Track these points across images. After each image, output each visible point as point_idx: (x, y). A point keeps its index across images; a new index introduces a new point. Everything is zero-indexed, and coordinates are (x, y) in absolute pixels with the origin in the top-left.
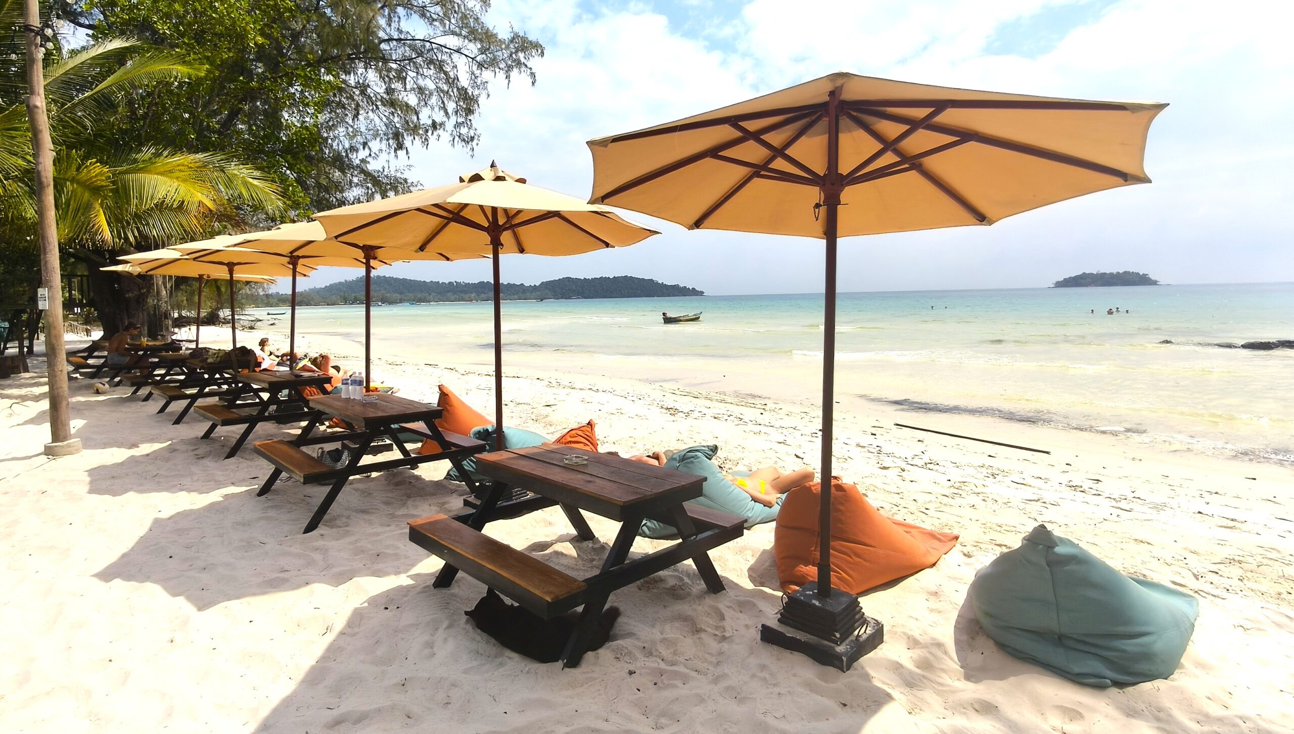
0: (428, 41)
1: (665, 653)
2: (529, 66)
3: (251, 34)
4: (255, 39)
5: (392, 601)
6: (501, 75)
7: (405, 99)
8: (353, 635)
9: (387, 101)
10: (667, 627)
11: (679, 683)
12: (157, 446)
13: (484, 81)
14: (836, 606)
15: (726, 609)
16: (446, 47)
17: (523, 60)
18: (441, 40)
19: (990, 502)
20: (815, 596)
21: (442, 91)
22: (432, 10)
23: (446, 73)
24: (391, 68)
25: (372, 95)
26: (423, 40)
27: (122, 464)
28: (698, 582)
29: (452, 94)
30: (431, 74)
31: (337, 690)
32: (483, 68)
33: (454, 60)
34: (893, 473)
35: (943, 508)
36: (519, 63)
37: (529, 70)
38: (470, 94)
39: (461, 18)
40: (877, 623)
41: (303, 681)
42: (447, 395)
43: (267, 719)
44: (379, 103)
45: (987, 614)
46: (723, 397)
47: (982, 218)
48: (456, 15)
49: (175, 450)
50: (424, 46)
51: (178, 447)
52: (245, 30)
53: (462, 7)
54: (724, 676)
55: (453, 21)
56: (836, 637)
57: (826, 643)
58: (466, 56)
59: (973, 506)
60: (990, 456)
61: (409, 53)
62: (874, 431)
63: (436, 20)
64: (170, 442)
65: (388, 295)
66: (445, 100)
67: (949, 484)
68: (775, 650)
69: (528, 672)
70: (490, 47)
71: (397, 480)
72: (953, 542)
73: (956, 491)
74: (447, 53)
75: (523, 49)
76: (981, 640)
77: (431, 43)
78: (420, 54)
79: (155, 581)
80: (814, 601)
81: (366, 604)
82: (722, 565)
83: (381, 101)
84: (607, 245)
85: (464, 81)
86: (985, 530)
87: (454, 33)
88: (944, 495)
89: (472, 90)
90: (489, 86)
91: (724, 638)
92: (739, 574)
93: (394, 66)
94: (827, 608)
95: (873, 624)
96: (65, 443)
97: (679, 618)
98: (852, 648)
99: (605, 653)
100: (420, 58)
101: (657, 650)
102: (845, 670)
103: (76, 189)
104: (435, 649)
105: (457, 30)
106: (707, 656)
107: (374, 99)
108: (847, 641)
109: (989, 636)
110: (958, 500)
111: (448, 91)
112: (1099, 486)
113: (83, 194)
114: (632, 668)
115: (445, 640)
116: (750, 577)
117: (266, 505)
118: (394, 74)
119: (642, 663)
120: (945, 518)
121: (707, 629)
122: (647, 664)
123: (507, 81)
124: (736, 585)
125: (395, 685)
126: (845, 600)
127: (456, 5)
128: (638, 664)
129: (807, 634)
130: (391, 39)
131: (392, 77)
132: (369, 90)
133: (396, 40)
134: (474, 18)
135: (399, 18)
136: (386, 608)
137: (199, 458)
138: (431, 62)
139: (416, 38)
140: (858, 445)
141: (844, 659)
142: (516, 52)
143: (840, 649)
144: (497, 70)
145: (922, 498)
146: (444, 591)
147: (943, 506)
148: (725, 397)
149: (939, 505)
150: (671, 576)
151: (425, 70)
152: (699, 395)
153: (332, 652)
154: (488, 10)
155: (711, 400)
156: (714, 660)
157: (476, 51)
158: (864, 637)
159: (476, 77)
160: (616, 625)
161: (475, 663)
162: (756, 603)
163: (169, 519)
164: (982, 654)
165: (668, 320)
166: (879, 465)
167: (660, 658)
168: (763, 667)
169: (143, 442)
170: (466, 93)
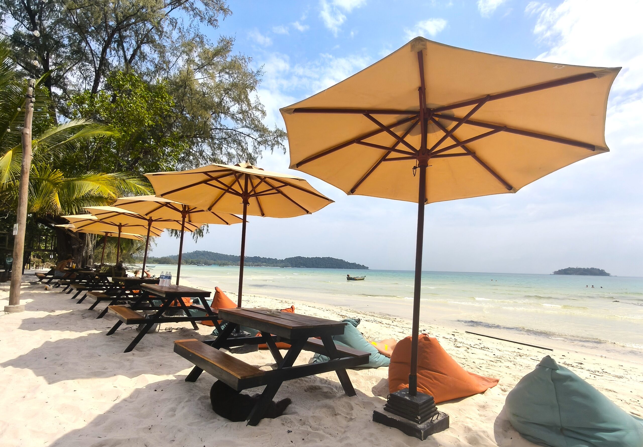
0: (234, 130)
1: (313, 424)
2: (283, 144)
3: (146, 120)
4: (148, 122)
5: (160, 387)
6: (269, 148)
7: (222, 159)
8: (131, 402)
9: (212, 159)
10: (317, 411)
11: (317, 440)
12: (64, 312)
13: (260, 150)
14: (419, 401)
15: (355, 405)
16: (243, 133)
17: (280, 141)
18: (241, 130)
19: (518, 367)
20: (406, 395)
21: (239, 155)
22: (237, 116)
23: (242, 147)
24: (216, 143)
25: (205, 156)
26: (232, 130)
27: (43, 318)
28: (342, 391)
29: (244, 157)
30: (235, 147)
31: (109, 429)
32: (260, 145)
33: (246, 140)
34: (462, 350)
35: (491, 367)
36: (278, 143)
37: (283, 147)
38: (253, 156)
39: (252, 120)
40: (445, 415)
41: (91, 423)
42: (219, 292)
43: (59, 440)
44: (208, 160)
45: (514, 415)
46: (373, 314)
47: (510, 188)
48: (249, 119)
49: (73, 314)
50: (232, 133)
51: (75, 313)
52: (143, 117)
53: (252, 115)
54: (347, 438)
55: (247, 122)
56: (418, 419)
57: (412, 422)
58: (252, 138)
59: (508, 367)
60: (518, 349)
61: (224, 136)
62: (454, 333)
63: (239, 120)
64: (72, 310)
65: (208, 261)
66: (241, 160)
67: (494, 356)
68: (381, 426)
69: (226, 427)
70: (264, 134)
71: (185, 334)
72: (495, 383)
73: (498, 359)
74: (243, 136)
75: (281, 136)
76: (512, 433)
77: (235, 131)
78: (230, 137)
79: (31, 369)
80: (406, 397)
81: (145, 387)
82: (358, 385)
83: (210, 159)
84: (308, 212)
85: (250, 150)
86: (515, 379)
87: (247, 127)
88: (491, 361)
89: (254, 154)
90: (262, 153)
91: (351, 419)
92: (367, 390)
93: (217, 142)
94: (414, 401)
95: (442, 415)
96: (16, 306)
97: (326, 407)
98: (428, 426)
99: (276, 421)
100: (230, 139)
101: (308, 422)
102: (423, 439)
103: (47, 184)
104: (176, 413)
105: (249, 125)
106: (339, 428)
107: (206, 158)
108: (426, 422)
109: (516, 430)
110: (499, 364)
111: (242, 155)
112: (582, 366)
113: (50, 186)
114: (290, 429)
115: (183, 408)
116: (373, 391)
117: (110, 340)
118: (217, 146)
119: (297, 427)
120: (490, 372)
121: (342, 414)
122: (300, 428)
123: (272, 151)
124: (364, 394)
125: (145, 428)
126: (425, 399)
127: (249, 114)
128: (295, 428)
129: (400, 417)
130: (217, 129)
131: (215, 147)
132: (204, 153)
133: (218, 129)
134: (258, 121)
135: (221, 118)
136: (156, 391)
137: (84, 318)
138: (234, 141)
139: (228, 128)
140: (444, 337)
141: (422, 432)
142: (277, 137)
143: (420, 426)
144: (267, 145)
145: (478, 362)
146: (190, 384)
147: (490, 366)
148: (374, 314)
149: (488, 365)
150: (326, 387)
151: (232, 145)
152: (360, 313)
153: (116, 409)
154: (265, 117)
155: (366, 315)
156: (343, 430)
157: (257, 136)
158: (436, 421)
159: (256, 148)
160: (288, 408)
161: (197, 421)
162: (374, 403)
163: (55, 342)
164: (511, 438)
165: (349, 279)
166: (455, 346)
167: (309, 425)
168: (371, 435)
169: (58, 309)
170: (251, 156)
